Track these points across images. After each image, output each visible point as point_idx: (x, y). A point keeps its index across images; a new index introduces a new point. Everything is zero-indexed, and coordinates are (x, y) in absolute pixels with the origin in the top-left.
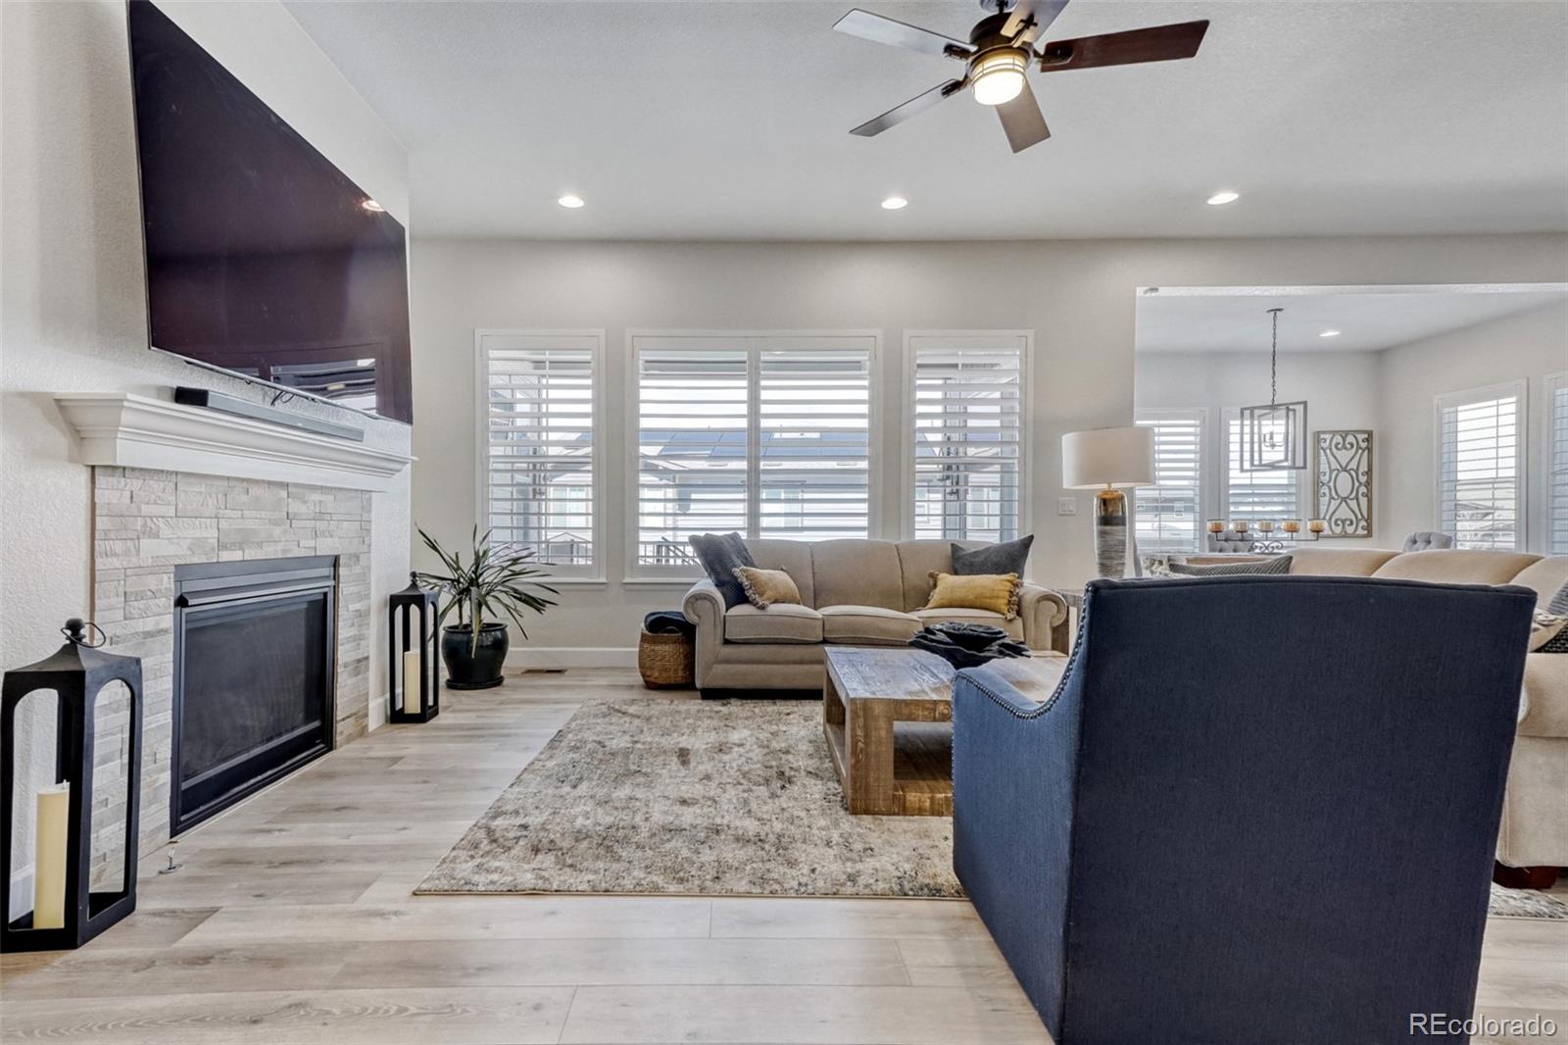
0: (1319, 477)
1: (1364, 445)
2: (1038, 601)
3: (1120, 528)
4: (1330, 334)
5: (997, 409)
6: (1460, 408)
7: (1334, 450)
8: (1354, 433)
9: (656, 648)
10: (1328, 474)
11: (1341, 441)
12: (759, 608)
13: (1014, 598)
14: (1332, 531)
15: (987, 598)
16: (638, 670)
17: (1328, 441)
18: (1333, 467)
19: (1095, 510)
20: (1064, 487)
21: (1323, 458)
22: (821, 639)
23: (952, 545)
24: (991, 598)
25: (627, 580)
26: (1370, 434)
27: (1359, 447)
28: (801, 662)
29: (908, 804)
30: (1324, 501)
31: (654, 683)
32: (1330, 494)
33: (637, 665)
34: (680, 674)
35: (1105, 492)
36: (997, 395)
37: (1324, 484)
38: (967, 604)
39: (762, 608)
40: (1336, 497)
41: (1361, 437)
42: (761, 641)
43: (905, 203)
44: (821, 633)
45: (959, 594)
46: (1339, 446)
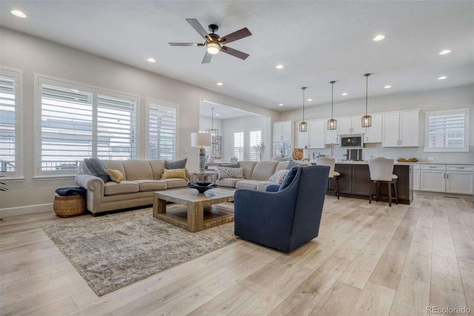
1: (220, 139)
2: (193, 175)
3: (204, 157)
4: (218, 115)
5: (156, 122)
8: (219, 136)
9: (68, 202)
11: (217, 138)
12: (117, 183)
13: (187, 175)
15: (180, 175)
16: (54, 212)
17: (215, 138)
19: (199, 152)
20: (192, 146)
22: (139, 191)
23: (165, 161)
24: (182, 175)
25: (35, 177)
28: (132, 199)
29: (206, 226)
30: (214, 151)
31: (67, 215)
33: (53, 210)
34: (79, 210)
35: (201, 148)
36: (156, 118)
37: (214, 147)
38: (175, 177)
39: (119, 182)
42: (118, 194)
43: (155, 61)
44: (138, 189)
45: (173, 175)
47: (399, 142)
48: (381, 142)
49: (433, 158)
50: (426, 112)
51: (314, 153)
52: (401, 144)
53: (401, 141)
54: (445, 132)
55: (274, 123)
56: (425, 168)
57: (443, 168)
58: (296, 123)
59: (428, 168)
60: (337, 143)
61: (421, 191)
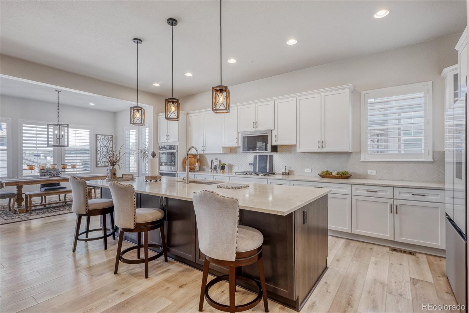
0: (97, 148)
1: (111, 139)
4: (92, 104)
6: (130, 131)
7: (102, 140)
8: (108, 135)
10: (100, 147)
11: (104, 137)
14: (102, 165)
17: (100, 137)
18: (101, 145)
21: (98, 143)
26: (112, 136)
27: (109, 140)
30: (99, 156)
32: (101, 154)
37: (99, 151)
40: (103, 155)
41: (110, 137)
46: (103, 139)
47: (321, 144)
48: (295, 143)
49: (375, 171)
50: (363, 93)
51: (212, 160)
52: (323, 148)
53: (323, 142)
54: (399, 126)
55: (159, 114)
56: (359, 192)
57: (389, 193)
58: (188, 114)
59: (364, 193)
60: (238, 145)
61: (353, 234)
